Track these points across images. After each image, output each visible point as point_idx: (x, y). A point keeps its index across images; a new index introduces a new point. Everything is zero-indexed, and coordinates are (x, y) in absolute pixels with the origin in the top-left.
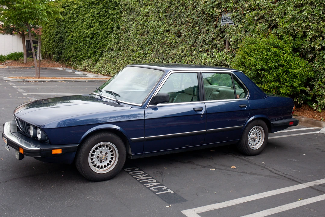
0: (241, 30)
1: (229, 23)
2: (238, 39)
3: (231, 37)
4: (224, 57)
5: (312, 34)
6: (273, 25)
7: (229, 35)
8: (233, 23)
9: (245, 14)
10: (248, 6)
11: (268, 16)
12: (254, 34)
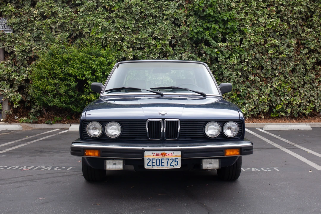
0: (29, 39)
1: (4, 30)
2: (26, 49)
3: (12, 46)
4: (4, 71)
5: (126, 45)
6: (76, 35)
7: (9, 44)
8: (11, 31)
9: (32, 22)
10: (38, 13)
11: (70, 25)
12: (54, 43)
